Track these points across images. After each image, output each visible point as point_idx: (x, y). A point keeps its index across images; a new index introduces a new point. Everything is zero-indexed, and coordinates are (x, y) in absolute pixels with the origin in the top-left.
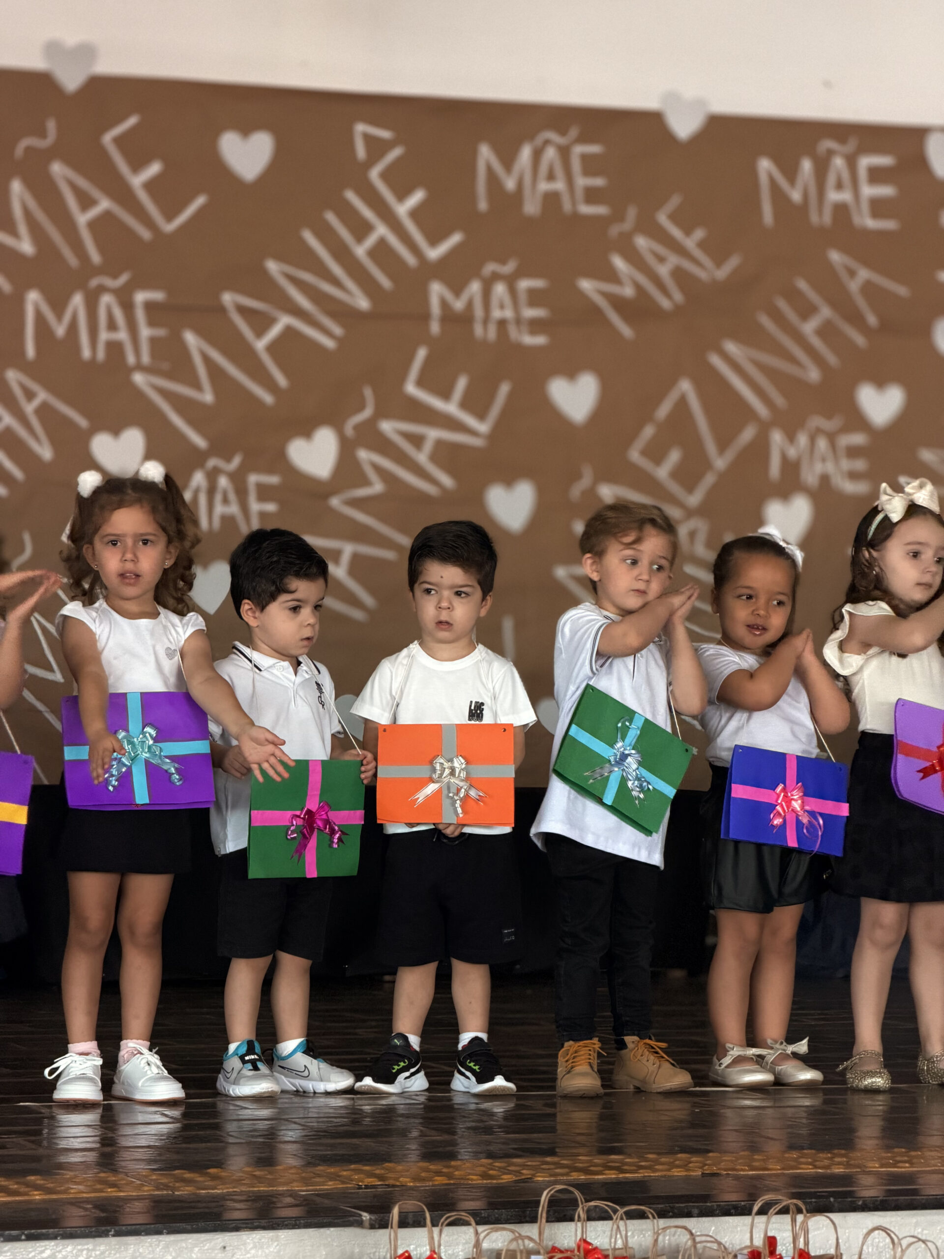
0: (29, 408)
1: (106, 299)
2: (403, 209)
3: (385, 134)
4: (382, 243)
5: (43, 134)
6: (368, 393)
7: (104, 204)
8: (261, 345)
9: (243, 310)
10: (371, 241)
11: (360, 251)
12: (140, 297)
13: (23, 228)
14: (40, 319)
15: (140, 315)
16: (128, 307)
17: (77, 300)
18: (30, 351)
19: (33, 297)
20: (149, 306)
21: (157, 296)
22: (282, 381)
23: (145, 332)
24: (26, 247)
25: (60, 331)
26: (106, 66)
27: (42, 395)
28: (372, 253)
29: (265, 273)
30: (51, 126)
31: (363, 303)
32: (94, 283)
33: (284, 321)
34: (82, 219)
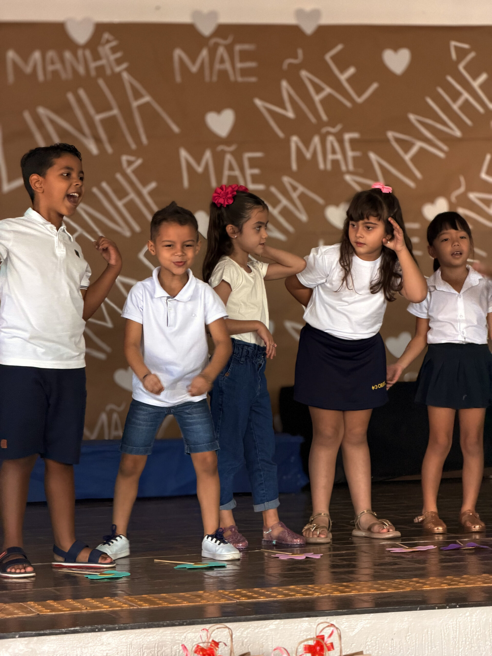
0: (295, 195)
1: (331, 138)
2: (476, 84)
3: (466, 46)
4: (467, 102)
5: (296, 57)
6: (462, 179)
7: (328, 90)
8: (407, 157)
9: (398, 140)
10: (460, 101)
11: (455, 107)
12: (347, 136)
13: (288, 105)
14: (298, 150)
15: (347, 146)
16: (341, 141)
17: (316, 140)
18: (294, 166)
19: (295, 139)
20: (352, 141)
21: (355, 135)
22: (418, 175)
23: (350, 154)
24: (290, 114)
25: (308, 155)
26: (326, 20)
27: (301, 189)
28: (462, 108)
29: (409, 121)
30: (300, 52)
31: (458, 133)
32: (324, 130)
33: (419, 144)
34: (317, 98)
